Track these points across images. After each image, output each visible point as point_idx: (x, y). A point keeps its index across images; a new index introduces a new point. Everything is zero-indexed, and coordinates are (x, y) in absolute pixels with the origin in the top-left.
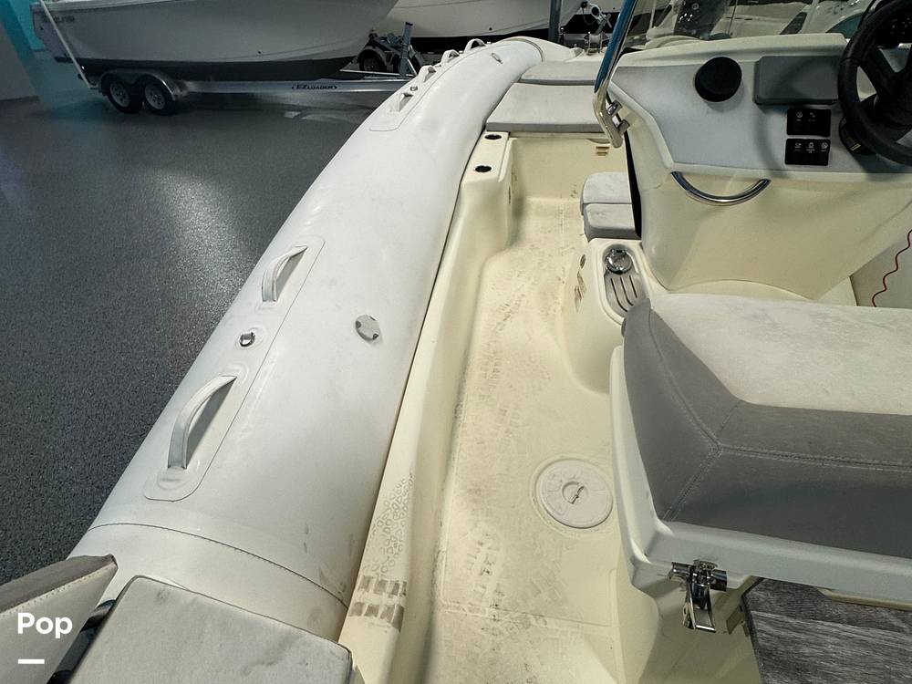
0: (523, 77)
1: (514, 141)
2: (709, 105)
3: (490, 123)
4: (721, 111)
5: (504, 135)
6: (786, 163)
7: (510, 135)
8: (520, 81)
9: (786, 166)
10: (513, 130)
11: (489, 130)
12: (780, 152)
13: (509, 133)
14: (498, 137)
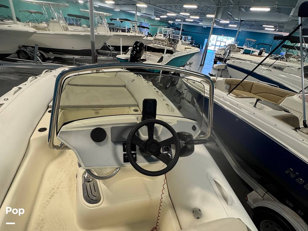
2: (96, 144)
4: (100, 145)
6: (124, 162)
8: (68, 84)
9: (124, 163)
11: (50, 108)
12: (121, 158)
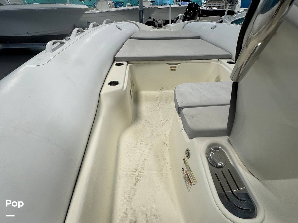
0: (132, 37)
1: (130, 66)
3: (117, 57)
5: (125, 63)
7: (128, 63)
8: (131, 38)
10: (129, 60)
11: (117, 61)
13: (128, 62)
14: (122, 64)
